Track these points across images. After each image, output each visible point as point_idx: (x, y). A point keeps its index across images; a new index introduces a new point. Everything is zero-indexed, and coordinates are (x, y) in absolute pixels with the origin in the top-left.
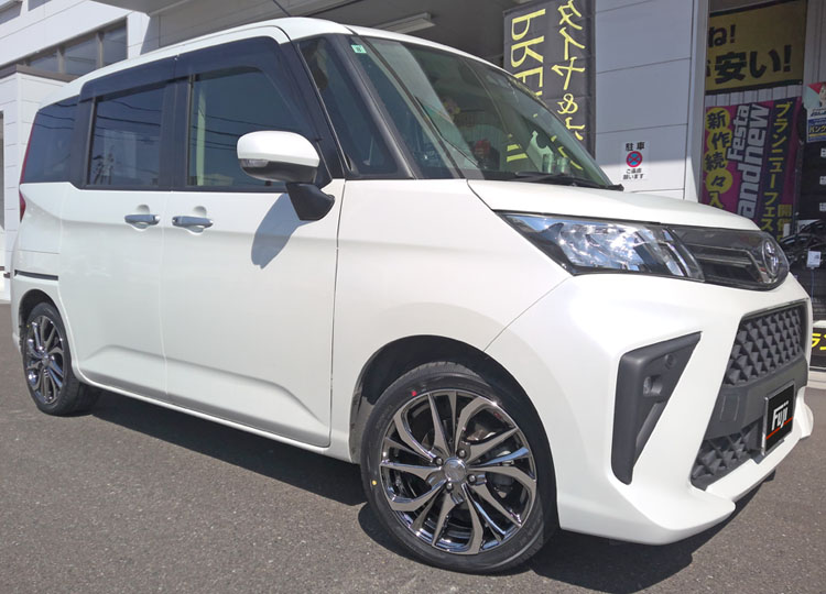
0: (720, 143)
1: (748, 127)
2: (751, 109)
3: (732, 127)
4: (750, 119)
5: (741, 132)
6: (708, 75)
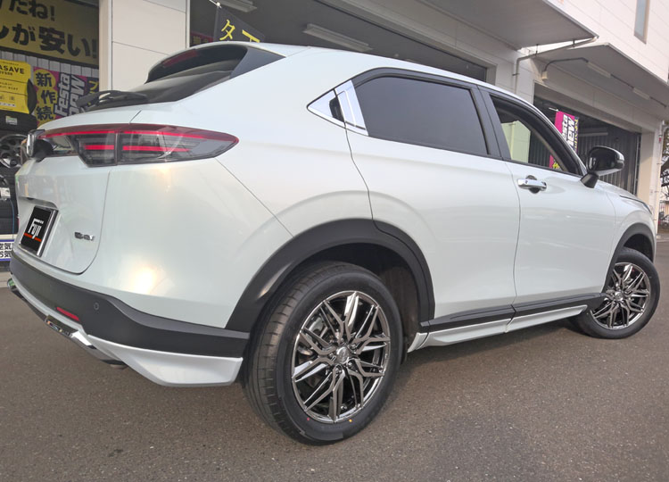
0: (48, 99)
1: (69, 91)
2: (71, 79)
3: (58, 88)
4: (71, 86)
5: (64, 94)
6: (33, 39)
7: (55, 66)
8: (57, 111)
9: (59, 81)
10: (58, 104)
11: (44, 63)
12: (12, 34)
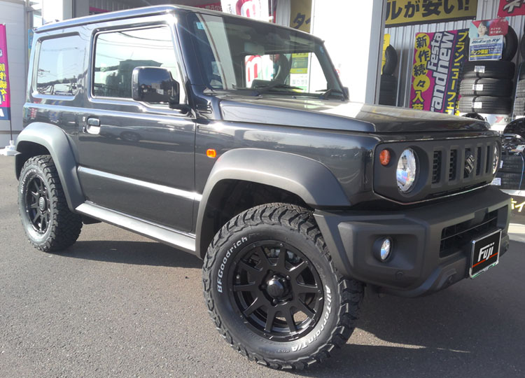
0: (423, 58)
1: (440, 47)
2: (443, 35)
5: (435, 51)
6: (418, 10)
7: (433, 28)
8: (429, 67)
9: (431, 40)
10: (430, 60)
11: (425, 28)
12: (404, 11)
